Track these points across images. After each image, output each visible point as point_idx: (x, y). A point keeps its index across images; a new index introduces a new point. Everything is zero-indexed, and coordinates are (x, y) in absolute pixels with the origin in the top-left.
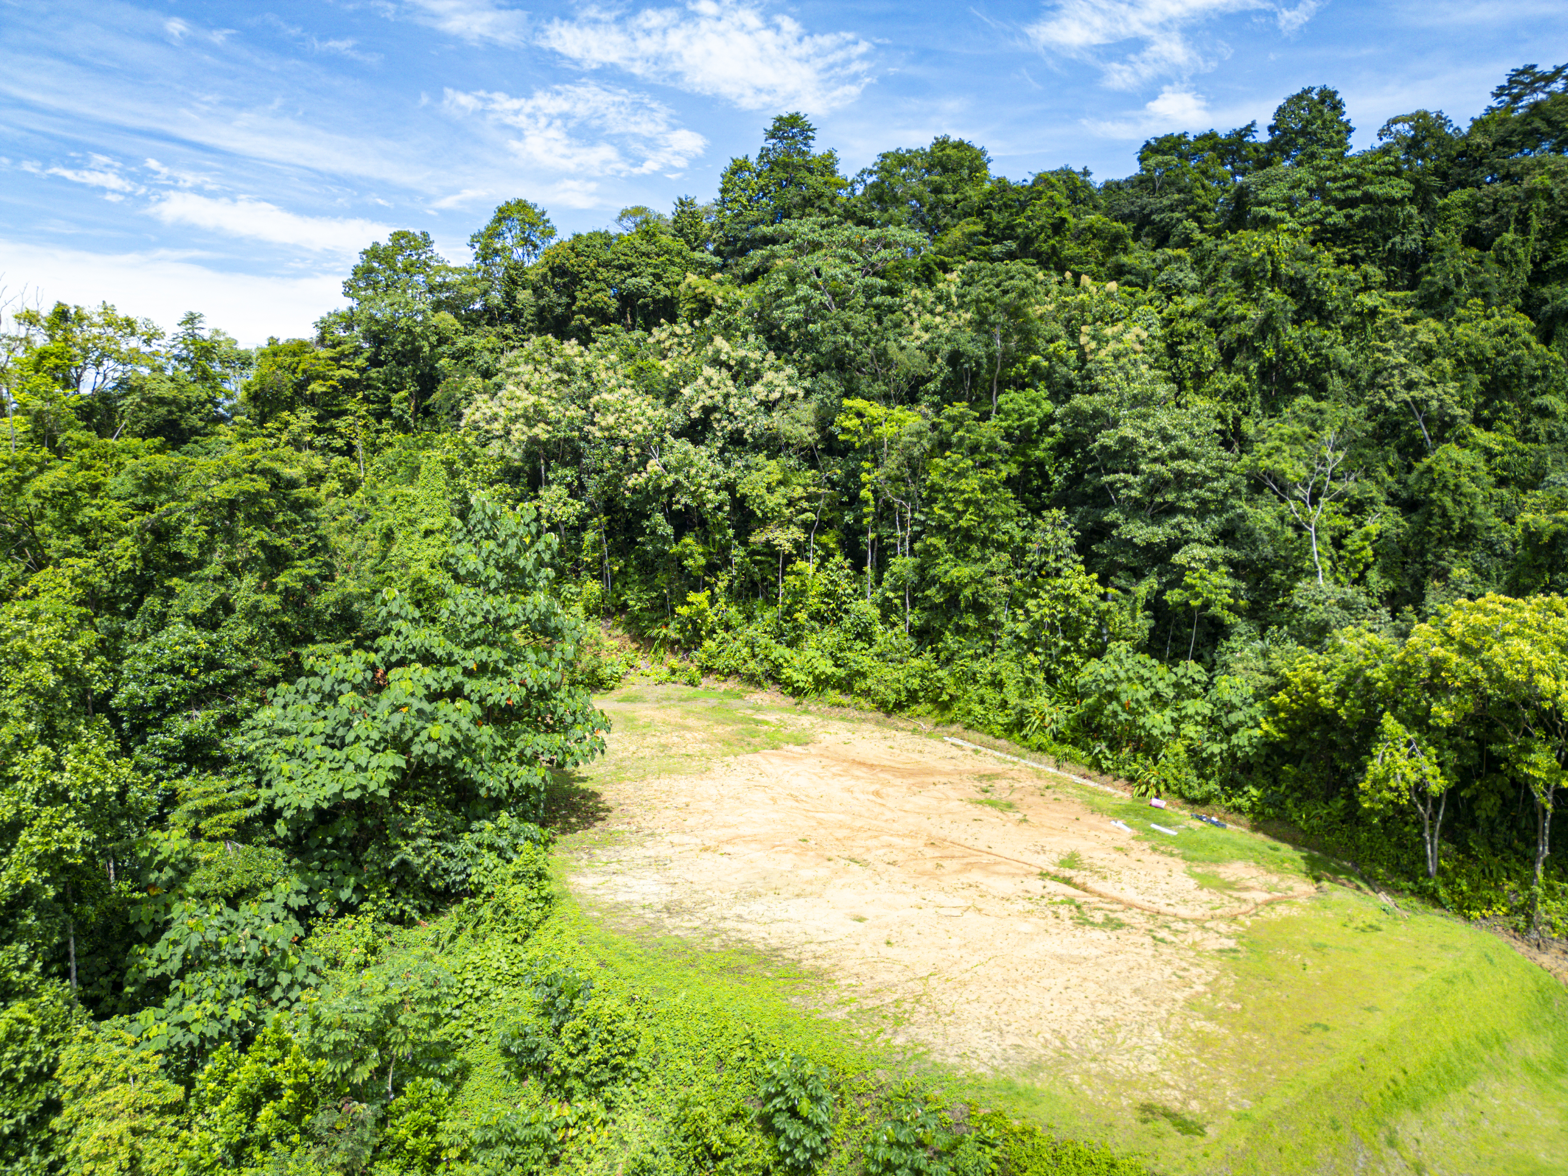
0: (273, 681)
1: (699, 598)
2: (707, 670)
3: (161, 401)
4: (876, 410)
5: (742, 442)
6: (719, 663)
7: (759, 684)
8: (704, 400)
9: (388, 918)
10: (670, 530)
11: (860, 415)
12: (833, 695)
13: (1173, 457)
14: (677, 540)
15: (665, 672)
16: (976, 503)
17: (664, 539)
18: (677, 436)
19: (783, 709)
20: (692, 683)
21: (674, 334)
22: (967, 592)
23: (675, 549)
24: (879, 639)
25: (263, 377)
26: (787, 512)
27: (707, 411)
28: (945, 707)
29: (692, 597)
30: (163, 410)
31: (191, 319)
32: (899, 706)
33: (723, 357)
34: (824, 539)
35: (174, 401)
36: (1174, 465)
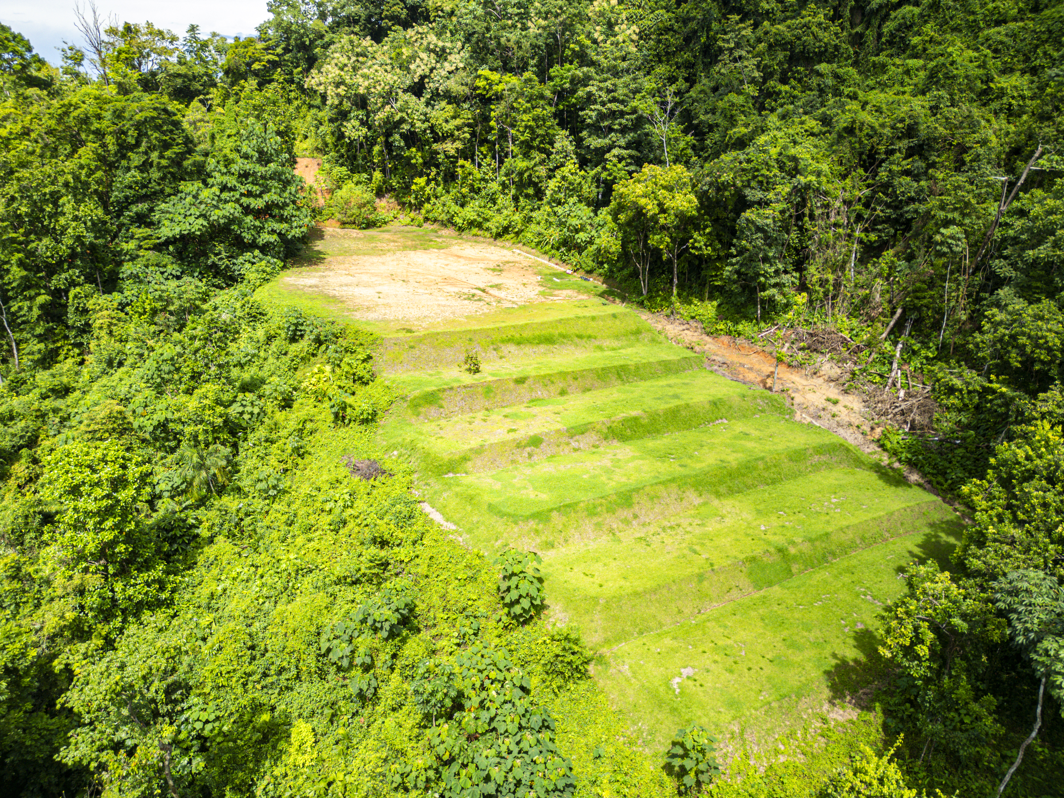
0: (169, 195)
1: (421, 181)
2: (426, 219)
3: (179, 75)
4: (495, 77)
5: (438, 95)
6: (430, 216)
7: (446, 226)
8: (420, 72)
9: (214, 286)
10: (402, 144)
11: (487, 79)
12: (475, 231)
13: (610, 101)
14: (408, 149)
15: (408, 220)
16: (530, 127)
17: (400, 148)
18: (405, 91)
19: (452, 237)
20: (419, 226)
21: (418, 32)
22: (526, 175)
23: (407, 154)
24: (499, 201)
25: (228, 61)
26: (456, 133)
27: (423, 78)
28: (517, 234)
29: (417, 180)
30: (179, 81)
31: (193, 29)
32: (499, 235)
33: (432, 47)
34: (482, 149)
35: (185, 76)
36: (609, 105)
